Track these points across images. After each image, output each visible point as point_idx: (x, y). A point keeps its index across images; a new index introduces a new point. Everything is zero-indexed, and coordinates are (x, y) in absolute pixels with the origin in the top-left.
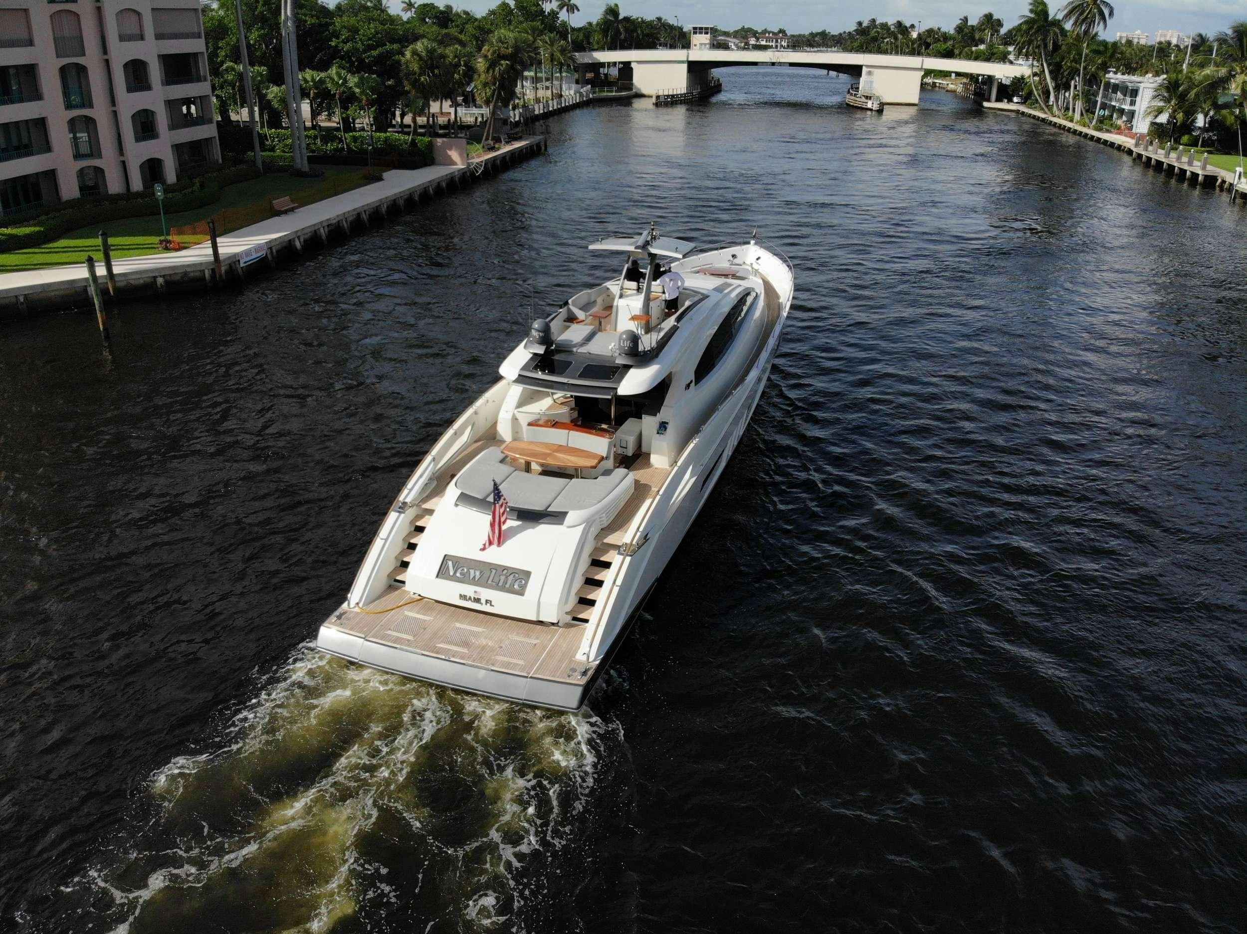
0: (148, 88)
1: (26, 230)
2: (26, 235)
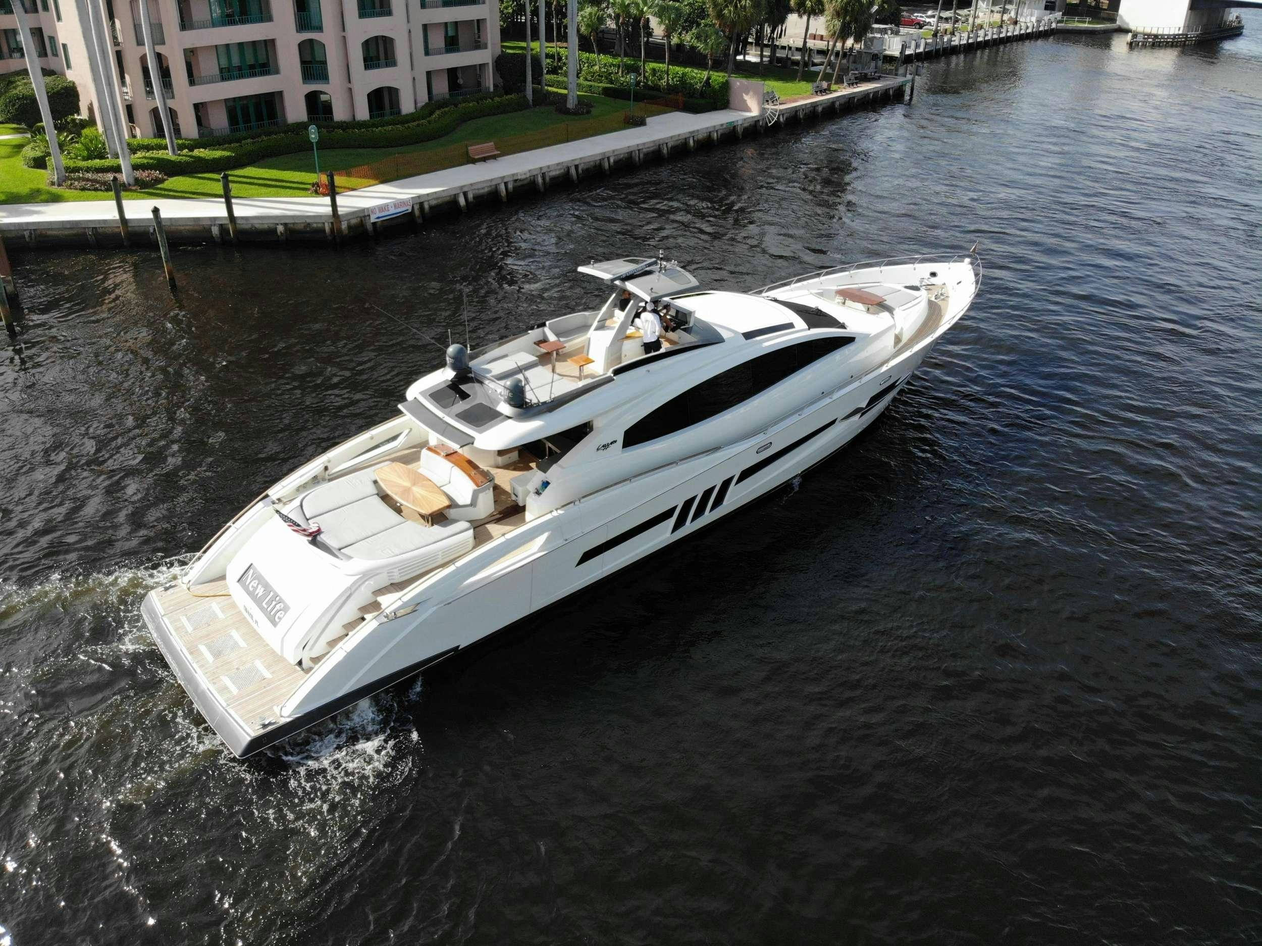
0: (389, 13)
1: (218, 154)
2: (214, 160)
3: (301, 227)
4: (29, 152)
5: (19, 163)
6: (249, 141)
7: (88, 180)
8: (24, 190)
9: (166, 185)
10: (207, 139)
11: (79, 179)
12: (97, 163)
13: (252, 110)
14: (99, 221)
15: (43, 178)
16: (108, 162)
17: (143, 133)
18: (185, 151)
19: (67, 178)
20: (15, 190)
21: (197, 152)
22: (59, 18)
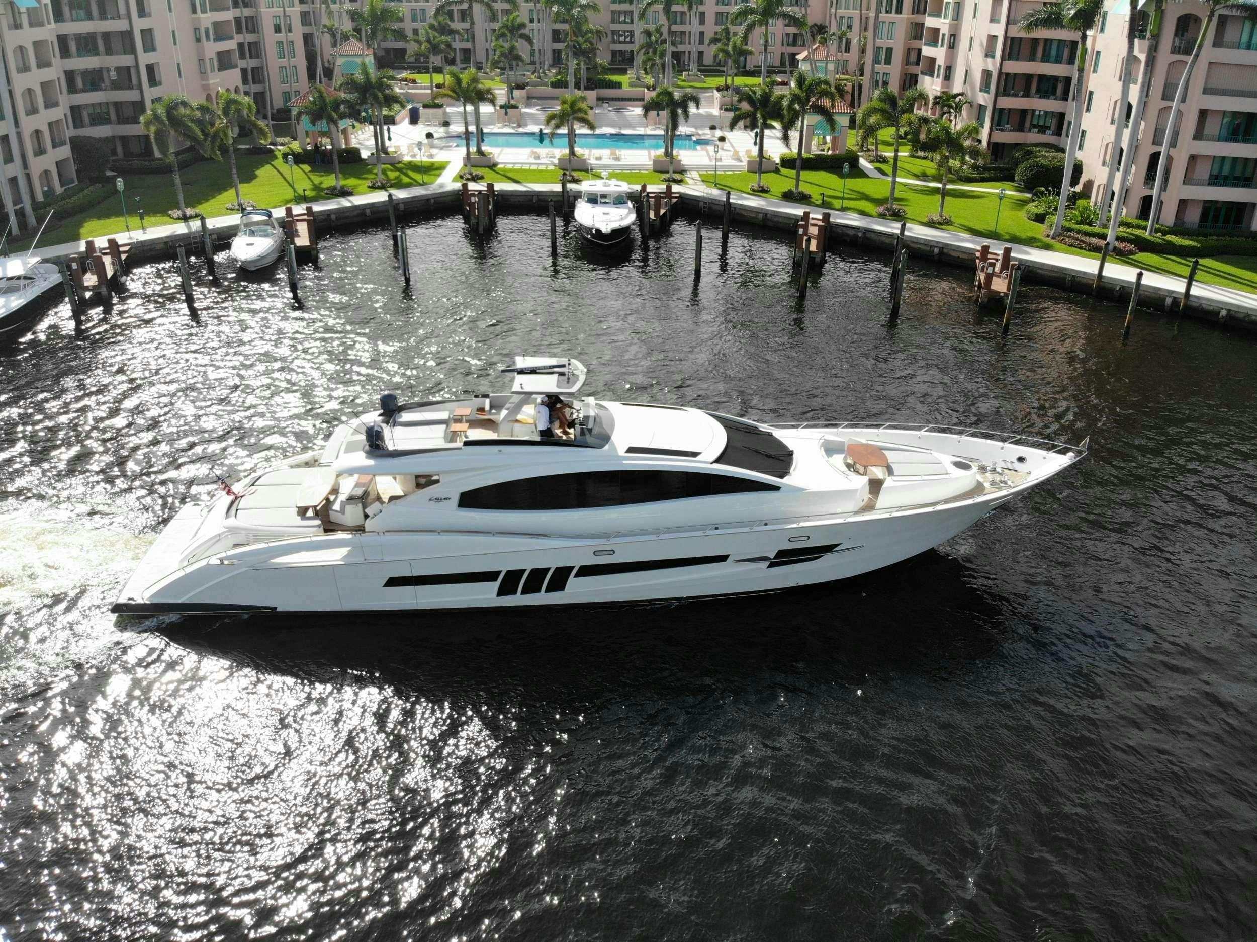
1: (1186, 242)
2: (1181, 246)
3: (1241, 316)
4: (1034, 208)
5: (1022, 215)
6: (1214, 238)
7: (1077, 239)
8: (1024, 235)
9: (1136, 257)
10: (1179, 229)
11: (1070, 237)
12: (1086, 228)
13: (1223, 213)
14: (1080, 272)
15: (1040, 231)
16: (1096, 229)
17: (1129, 212)
18: (1159, 235)
19: (1061, 235)
20: (1018, 234)
21: (1169, 237)
22: (1088, 109)
